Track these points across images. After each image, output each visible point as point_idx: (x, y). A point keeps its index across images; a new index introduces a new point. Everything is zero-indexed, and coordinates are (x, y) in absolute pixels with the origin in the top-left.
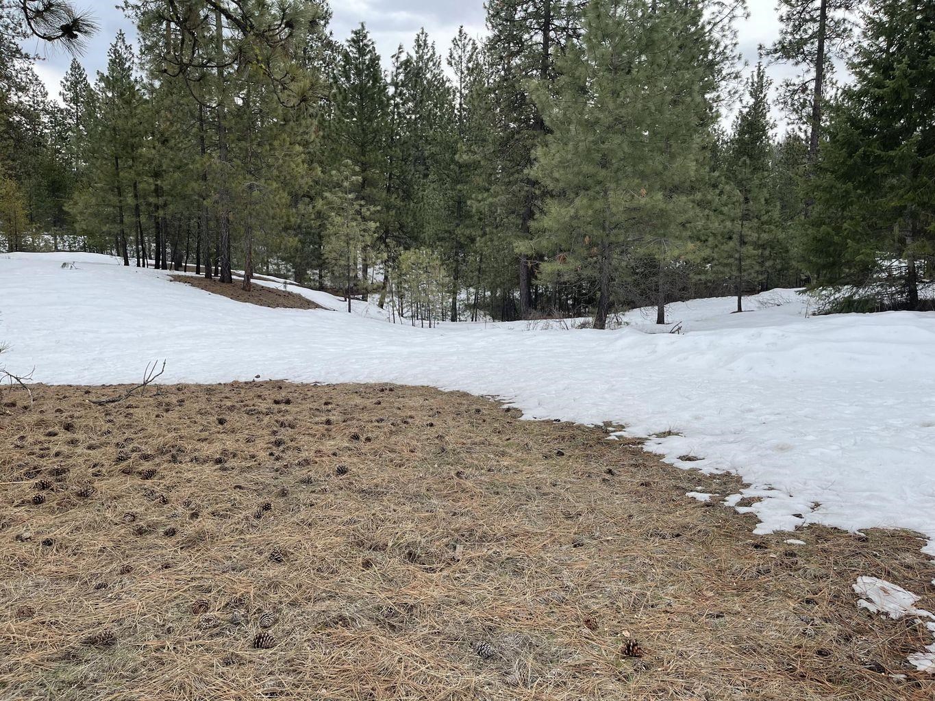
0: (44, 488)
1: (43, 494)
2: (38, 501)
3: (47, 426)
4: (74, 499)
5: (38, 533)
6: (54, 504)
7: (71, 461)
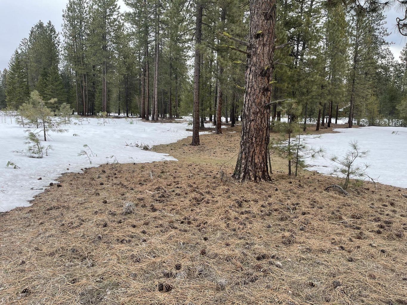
0: (381, 228)
1: (381, 230)
2: (379, 232)
3: (383, 202)
4: (394, 236)
5: (378, 246)
6: (386, 236)
7: (393, 219)
